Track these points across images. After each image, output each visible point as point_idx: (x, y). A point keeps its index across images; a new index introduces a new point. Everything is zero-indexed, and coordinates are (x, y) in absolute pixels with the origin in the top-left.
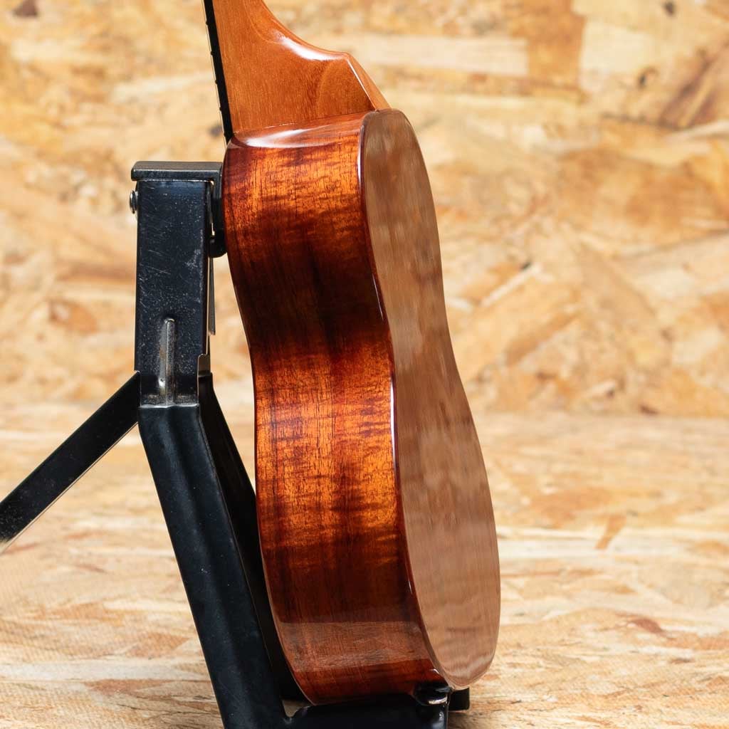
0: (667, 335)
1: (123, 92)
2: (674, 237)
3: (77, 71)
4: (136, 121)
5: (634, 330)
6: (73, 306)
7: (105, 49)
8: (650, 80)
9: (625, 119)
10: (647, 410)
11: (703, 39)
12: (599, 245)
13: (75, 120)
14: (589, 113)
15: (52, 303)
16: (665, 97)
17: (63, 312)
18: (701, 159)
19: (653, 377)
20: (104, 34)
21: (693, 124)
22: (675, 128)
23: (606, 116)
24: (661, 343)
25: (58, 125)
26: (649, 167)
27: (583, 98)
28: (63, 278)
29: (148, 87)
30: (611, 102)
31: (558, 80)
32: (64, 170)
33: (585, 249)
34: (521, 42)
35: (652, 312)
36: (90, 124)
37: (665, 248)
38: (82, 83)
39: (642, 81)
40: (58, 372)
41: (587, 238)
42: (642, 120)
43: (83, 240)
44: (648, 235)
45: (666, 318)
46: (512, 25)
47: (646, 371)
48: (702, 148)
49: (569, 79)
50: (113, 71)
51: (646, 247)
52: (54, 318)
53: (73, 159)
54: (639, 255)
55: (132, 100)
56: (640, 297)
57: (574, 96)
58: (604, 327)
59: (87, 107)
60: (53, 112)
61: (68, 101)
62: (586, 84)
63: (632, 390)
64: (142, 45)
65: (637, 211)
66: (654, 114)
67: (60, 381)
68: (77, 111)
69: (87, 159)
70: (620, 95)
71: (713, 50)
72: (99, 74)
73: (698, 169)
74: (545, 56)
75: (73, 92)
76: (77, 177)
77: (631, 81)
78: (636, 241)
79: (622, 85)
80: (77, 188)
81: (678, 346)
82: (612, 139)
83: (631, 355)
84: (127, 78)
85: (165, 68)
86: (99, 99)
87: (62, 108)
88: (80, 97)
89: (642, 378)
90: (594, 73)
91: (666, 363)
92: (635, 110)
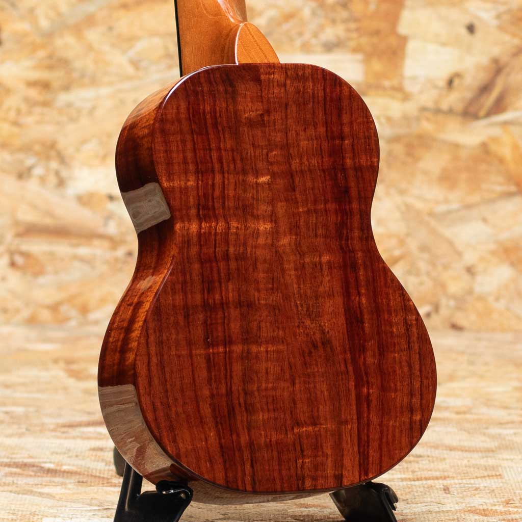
0: (470, 270)
1: (63, 98)
2: (475, 198)
3: (31, 84)
4: (73, 120)
5: (446, 267)
6: (26, 255)
7: (50, 68)
8: (456, 82)
9: (438, 111)
10: (455, 327)
11: (496, 51)
12: (419, 205)
13: (29, 120)
14: (411, 108)
15: (12, 253)
16: (468, 95)
17: (19, 260)
18: (495, 140)
19: (461, 302)
20: (50, 57)
21: (489, 114)
22: (476, 117)
23: (424, 109)
24: (466, 277)
25: (16, 124)
26: (457, 146)
27: (406, 97)
28: (19, 235)
29: (80, 96)
30: (427, 99)
31: (387, 83)
32: (21, 156)
33: (408, 207)
34: (360, 57)
35: (459, 254)
36: (38, 123)
37: (469, 207)
38: (33, 93)
39: (450, 83)
40: (18, 303)
41: (410, 200)
42: (451, 112)
43: (34, 207)
44: (455, 199)
45: (470, 258)
46: (352, 44)
47: (454, 297)
48: (496, 131)
49: (395, 82)
50: (56, 84)
51: (454, 206)
52: (13, 264)
53: (26, 148)
54: (449, 212)
55: (69, 105)
56: (450, 243)
57: (399, 95)
58: (423, 266)
59: (38, 110)
60: (12, 115)
61: (24, 107)
62: (409, 87)
63: (444, 312)
64: (77, 64)
65: (447, 179)
66: (459, 107)
67: (17, 311)
68: (30, 113)
69: (37, 148)
70: (434, 93)
71: (504, 59)
72: (45, 86)
73: (493, 147)
74: (377, 66)
75: (27, 100)
76: (30, 161)
77: (442, 83)
78: (446, 201)
79: (436, 87)
80: (30, 169)
81: (479, 279)
82: (427, 126)
83: (443, 286)
84: (67, 88)
85: (94, 82)
86: (46, 104)
87: (19, 112)
88: (32, 103)
89: (452, 303)
90: (414, 78)
91: (470, 292)
92: (445, 106)
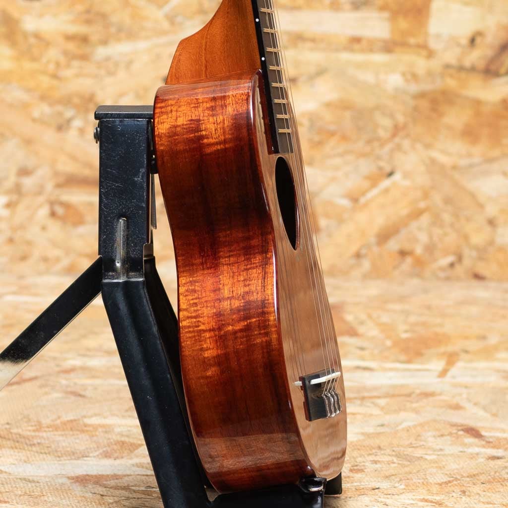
0: (491, 222)
1: (101, 52)
2: (496, 153)
3: (69, 38)
4: (111, 73)
5: (468, 219)
6: (67, 206)
7: (88, 22)
8: (478, 40)
9: (461, 68)
10: (478, 277)
12: (443, 159)
13: (67, 73)
14: (435, 64)
15: (52, 203)
16: (490, 53)
17: (60, 210)
19: (482, 253)
20: (88, 11)
22: (497, 74)
23: (447, 66)
24: (488, 229)
25: (55, 76)
26: (478, 103)
27: (431, 54)
28: (59, 186)
29: (119, 49)
30: (450, 56)
31: (412, 41)
32: (59, 108)
33: (433, 161)
34: (386, 15)
35: (481, 206)
36: (78, 76)
37: (490, 160)
38: (71, 46)
39: (472, 41)
40: (57, 252)
41: (435, 154)
42: (473, 69)
43: (74, 158)
44: (478, 151)
45: (491, 210)
46: (379, 2)
47: (477, 248)
49: (420, 40)
50: (94, 38)
51: (476, 160)
52: (53, 214)
53: (67, 101)
54: (471, 166)
55: (108, 59)
56: (473, 196)
57: (424, 53)
58: (447, 217)
59: (76, 63)
60: (51, 67)
61: (62, 59)
62: (433, 44)
63: (467, 262)
64: (114, 19)
65: (469, 134)
66: (481, 64)
67: (58, 260)
68: (68, 66)
69: (76, 100)
70: (458, 51)
72: (84, 40)
74: (403, 24)
75: (66, 53)
76: (69, 113)
77: (464, 41)
78: (469, 155)
79: (459, 45)
80: (69, 121)
81: (500, 230)
82: (451, 83)
83: (466, 238)
84: (104, 42)
85: (131, 35)
86: (84, 58)
87: (58, 64)
88: (71, 57)
89: (474, 254)
90: (438, 36)
91: (491, 243)
92: (467, 63)
